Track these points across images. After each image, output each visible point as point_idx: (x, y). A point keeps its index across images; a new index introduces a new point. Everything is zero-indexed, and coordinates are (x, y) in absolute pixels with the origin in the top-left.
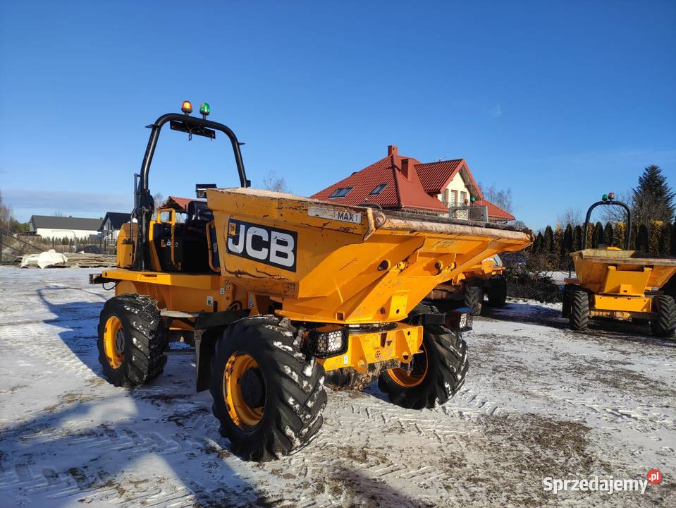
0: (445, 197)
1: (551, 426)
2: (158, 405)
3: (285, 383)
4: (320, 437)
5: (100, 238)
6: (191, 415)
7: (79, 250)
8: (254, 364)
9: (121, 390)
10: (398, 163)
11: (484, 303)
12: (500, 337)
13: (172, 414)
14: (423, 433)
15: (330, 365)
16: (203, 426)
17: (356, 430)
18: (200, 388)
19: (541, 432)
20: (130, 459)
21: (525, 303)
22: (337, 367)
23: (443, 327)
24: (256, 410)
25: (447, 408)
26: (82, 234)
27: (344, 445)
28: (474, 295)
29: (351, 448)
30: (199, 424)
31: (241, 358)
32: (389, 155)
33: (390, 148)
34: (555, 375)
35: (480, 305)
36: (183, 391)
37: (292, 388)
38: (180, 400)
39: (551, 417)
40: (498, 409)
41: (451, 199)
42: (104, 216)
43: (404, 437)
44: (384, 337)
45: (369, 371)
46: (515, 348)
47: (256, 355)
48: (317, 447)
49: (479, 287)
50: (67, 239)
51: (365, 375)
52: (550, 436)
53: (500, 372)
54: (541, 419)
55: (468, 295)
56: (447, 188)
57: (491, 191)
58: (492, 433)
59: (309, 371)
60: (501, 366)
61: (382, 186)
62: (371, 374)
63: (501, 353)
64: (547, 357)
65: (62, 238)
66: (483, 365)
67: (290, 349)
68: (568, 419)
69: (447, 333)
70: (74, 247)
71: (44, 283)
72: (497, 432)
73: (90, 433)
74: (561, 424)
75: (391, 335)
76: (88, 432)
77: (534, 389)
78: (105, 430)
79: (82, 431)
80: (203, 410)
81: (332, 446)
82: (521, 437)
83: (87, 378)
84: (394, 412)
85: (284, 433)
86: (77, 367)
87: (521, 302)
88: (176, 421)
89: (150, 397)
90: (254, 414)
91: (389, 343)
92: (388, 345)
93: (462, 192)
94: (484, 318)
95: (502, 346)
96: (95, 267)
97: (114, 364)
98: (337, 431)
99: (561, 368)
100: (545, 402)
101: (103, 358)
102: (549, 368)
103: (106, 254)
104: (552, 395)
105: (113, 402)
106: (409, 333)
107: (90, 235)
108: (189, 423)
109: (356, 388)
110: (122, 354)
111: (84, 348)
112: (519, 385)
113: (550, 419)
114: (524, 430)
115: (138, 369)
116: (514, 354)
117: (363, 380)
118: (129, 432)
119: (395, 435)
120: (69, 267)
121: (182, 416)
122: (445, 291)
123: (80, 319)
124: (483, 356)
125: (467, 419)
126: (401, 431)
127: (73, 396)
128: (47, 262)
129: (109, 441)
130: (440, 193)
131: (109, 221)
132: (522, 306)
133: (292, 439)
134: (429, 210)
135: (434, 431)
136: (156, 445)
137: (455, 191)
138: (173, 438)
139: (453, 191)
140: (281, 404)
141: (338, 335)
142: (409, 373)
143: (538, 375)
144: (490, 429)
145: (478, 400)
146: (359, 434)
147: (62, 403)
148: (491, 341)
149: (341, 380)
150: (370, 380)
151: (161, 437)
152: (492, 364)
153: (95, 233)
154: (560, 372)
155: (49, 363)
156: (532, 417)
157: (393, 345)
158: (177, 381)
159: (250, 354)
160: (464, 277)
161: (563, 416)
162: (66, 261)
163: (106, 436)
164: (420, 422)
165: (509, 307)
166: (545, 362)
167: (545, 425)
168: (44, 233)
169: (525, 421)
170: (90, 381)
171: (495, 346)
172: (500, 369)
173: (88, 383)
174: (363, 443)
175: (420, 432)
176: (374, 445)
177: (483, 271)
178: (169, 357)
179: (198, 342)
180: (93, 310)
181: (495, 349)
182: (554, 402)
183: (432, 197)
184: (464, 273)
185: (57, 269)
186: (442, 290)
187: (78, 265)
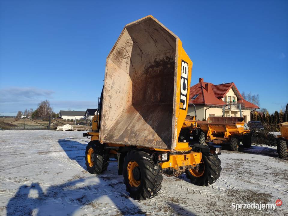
0: (226, 99)
1: (255, 194)
2: (106, 180)
3: (147, 171)
4: (162, 194)
5: (85, 119)
6: (117, 184)
7: (77, 124)
8: (137, 165)
9: (93, 175)
10: (204, 85)
11: (240, 146)
12: (244, 160)
13: (110, 183)
14: (202, 194)
15: (165, 166)
16: (121, 188)
17: (176, 192)
18: (120, 174)
19: (251, 196)
20: (96, 197)
21: (261, 146)
22: (167, 167)
23: (210, 153)
24: (138, 181)
25: (214, 186)
26: (78, 118)
27: (171, 197)
28: (234, 142)
29: (173, 198)
30: (119, 187)
31: (133, 163)
32: (200, 82)
33: (200, 79)
34: (264, 176)
35: (238, 147)
36: (114, 176)
37: (150, 173)
38: (113, 179)
39: (257, 191)
40: (235, 187)
41: (228, 100)
42: (86, 111)
43: (194, 196)
44: (185, 156)
45: (181, 169)
46: (250, 165)
47: (138, 162)
48: (160, 197)
49: (237, 139)
50: (72, 119)
51: (179, 171)
52: (254, 198)
53: (240, 174)
54: (252, 192)
55: (232, 142)
56: (226, 95)
57: (249, 96)
58: (230, 196)
59: (156, 168)
60: (241, 172)
61: (197, 95)
62: (181, 171)
63: (243, 166)
64: (263, 168)
65: (71, 119)
66: (233, 171)
67: (149, 159)
68: (264, 192)
69: (211, 156)
70: (75, 123)
71: (65, 137)
72: (232, 195)
73: (84, 188)
74: (260, 194)
75: (188, 156)
76: (83, 188)
77: (253, 181)
78: (89, 188)
79: (81, 188)
80: (121, 183)
81: (166, 197)
82: (241, 198)
83: (81, 170)
84: (192, 187)
85: (147, 190)
86: (78, 167)
87: (259, 146)
88: (111, 186)
89: (103, 178)
90: (137, 183)
91: (188, 159)
92: (187, 159)
93: (233, 97)
94: (239, 152)
95: (244, 164)
96: (83, 130)
97: (91, 165)
98: (169, 192)
99: (268, 173)
100: (257, 186)
101: (87, 163)
102: (263, 173)
103: (87, 125)
104: (261, 183)
105: (90, 179)
106: (196, 155)
107: (81, 118)
108: (116, 187)
109: (175, 176)
110: (94, 162)
111: (80, 160)
112: (247, 179)
113: (256, 192)
114: (243, 195)
115: (99, 167)
116: (248, 167)
117: (178, 173)
118: (96, 189)
119: (191, 194)
120: (74, 130)
121: (114, 184)
122: (222, 140)
123: (78, 150)
124: (234, 168)
125: (221, 191)
126: (193, 193)
127: (77, 176)
128: (66, 129)
129: (89, 191)
130: (223, 97)
131: (88, 112)
132: (259, 148)
133: (150, 192)
134: (218, 105)
135: (207, 194)
136: (104, 193)
137: (230, 97)
138: (110, 191)
139: (229, 96)
140: (146, 179)
141: (166, 155)
142: (197, 171)
143: (257, 176)
144: (229, 194)
145: (228, 184)
146: (177, 193)
147: (74, 178)
148: (240, 162)
149: (169, 172)
150: (181, 173)
151: (106, 190)
152: (237, 171)
153: (83, 117)
154: (267, 175)
155: (69, 165)
156: (248, 191)
157: (189, 159)
158: (112, 172)
159: (136, 161)
160: (230, 135)
161: (263, 191)
162: (73, 128)
163: (88, 189)
164: (202, 191)
165: (252, 148)
166: (262, 171)
167: (253, 194)
168: (64, 117)
169: (245, 192)
170: (83, 171)
171: (241, 164)
172: (241, 173)
173: (82, 172)
174: (178, 196)
175: (201, 194)
176: (182, 197)
177: (238, 132)
178: (109, 163)
179: (119, 157)
180: (83, 147)
181: (240, 165)
182: (260, 186)
183: (219, 99)
184: (230, 132)
185: (69, 131)
186: (220, 140)
187: (77, 130)
